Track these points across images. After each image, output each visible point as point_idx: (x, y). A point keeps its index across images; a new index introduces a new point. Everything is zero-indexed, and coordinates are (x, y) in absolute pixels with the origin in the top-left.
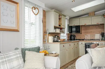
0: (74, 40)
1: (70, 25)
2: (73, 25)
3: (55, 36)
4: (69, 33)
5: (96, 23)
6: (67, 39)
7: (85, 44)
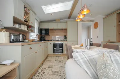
0: (44, 41)
1: (41, 28)
2: (43, 28)
3: (19, 34)
4: (39, 34)
5: (61, 28)
6: (37, 39)
7: (53, 44)
